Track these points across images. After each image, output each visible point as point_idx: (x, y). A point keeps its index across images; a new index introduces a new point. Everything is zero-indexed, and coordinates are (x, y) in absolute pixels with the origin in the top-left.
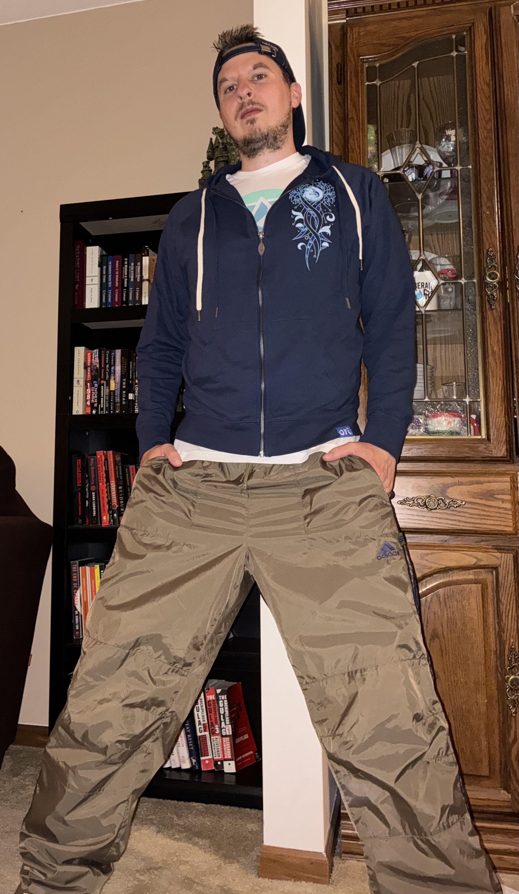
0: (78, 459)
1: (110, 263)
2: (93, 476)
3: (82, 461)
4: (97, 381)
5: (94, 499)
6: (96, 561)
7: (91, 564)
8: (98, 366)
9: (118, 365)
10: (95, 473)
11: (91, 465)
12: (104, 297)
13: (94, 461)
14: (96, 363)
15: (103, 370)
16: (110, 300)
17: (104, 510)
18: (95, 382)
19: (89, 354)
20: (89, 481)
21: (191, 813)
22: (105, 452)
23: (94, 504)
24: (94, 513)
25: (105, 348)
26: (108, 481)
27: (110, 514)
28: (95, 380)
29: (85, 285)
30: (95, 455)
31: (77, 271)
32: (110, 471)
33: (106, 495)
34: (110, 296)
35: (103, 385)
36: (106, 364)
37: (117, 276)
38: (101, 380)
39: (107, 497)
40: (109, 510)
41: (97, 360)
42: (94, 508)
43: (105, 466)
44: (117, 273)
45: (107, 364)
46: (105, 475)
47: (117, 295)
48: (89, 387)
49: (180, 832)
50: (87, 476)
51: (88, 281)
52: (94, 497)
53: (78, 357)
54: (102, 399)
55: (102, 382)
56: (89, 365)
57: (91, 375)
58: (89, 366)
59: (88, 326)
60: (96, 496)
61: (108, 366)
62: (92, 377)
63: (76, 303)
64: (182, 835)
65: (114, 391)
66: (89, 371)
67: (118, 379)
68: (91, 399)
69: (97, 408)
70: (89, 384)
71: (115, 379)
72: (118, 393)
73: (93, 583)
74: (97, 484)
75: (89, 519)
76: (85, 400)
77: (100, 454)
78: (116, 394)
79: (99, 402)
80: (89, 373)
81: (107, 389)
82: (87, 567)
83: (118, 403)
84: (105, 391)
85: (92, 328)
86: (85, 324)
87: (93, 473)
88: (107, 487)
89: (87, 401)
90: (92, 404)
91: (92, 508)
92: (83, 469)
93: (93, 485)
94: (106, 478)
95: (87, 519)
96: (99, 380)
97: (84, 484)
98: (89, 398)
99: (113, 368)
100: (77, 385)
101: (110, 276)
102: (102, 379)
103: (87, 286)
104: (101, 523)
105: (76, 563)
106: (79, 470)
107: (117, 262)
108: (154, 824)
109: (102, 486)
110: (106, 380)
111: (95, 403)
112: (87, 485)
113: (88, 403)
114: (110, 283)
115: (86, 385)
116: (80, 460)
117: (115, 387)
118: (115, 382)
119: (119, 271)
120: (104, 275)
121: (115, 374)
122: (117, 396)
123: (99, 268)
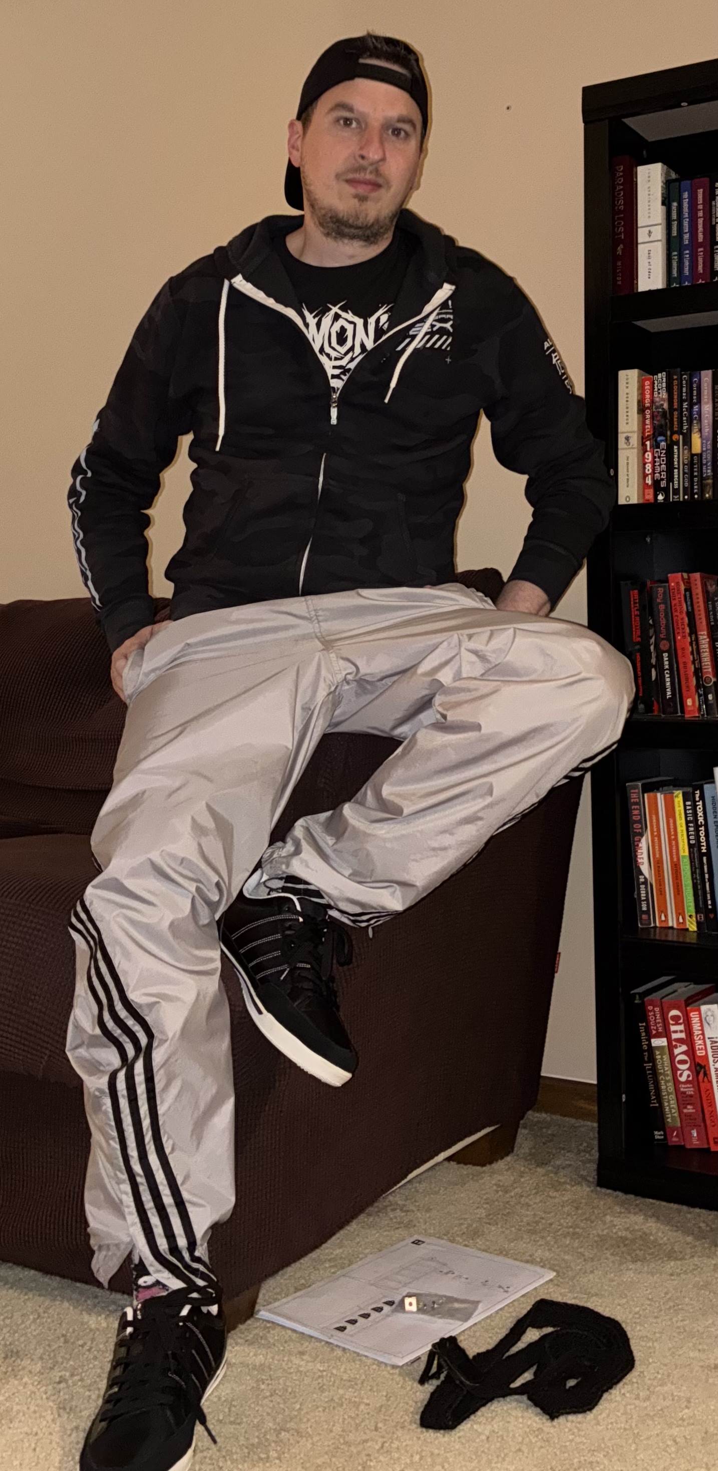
0: (633, 589)
1: (686, 195)
2: (663, 622)
3: (640, 593)
4: (665, 435)
5: (667, 667)
6: (677, 784)
7: (665, 788)
8: (666, 406)
9: (707, 403)
10: (666, 616)
11: (659, 600)
12: (675, 264)
13: (664, 593)
14: (663, 400)
15: (676, 413)
16: (686, 271)
17: (688, 687)
18: (659, 438)
19: (647, 383)
20: (655, 632)
22: (685, 575)
23: (667, 676)
24: (669, 693)
25: (679, 370)
26: (694, 630)
27: (700, 696)
28: (660, 435)
29: (637, 244)
30: (667, 581)
31: (619, 219)
32: (696, 613)
33: (691, 658)
34: (687, 263)
35: (677, 443)
36: (681, 401)
37: (700, 221)
38: (673, 433)
39: (693, 662)
40: (698, 686)
41: (664, 395)
42: (668, 684)
43: (686, 602)
44: (700, 214)
45: (685, 401)
46: (686, 620)
47: (700, 260)
48: (648, 449)
50: (651, 622)
51: (642, 235)
52: (666, 663)
53: (627, 391)
54: (676, 471)
55: (675, 437)
56: (648, 405)
57: (652, 423)
58: (648, 408)
59: (645, 327)
60: (670, 660)
61: (685, 405)
62: (654, 428)
63: (620, 283)
65: (700, 456)
66: (648, 416)
67: (707, 429)
68: (654, 473)
69: (666, 491)
70: (648, 443)
71: (700, 430)
72: (708, 457)
73: (672, 825)
74: (671, 636)
75: (658, 703)
76: (641, 475)
77: (676, 580)
78: (704, 461)
79: (670, 478)
80: (648, 422)
81: (686, 452)
82: (659, 795)
83: (708, 478)
84: (680, 456)
85: (652, 331)
86: (638, 323)
87: (662, 615)
88: (691, 644)
89: (645, 476)
90: (656, 483)
91: (664, 682)
92: (643, 608)
93: (663, 639)
94: (689, 625)
95: (655, 703)
96: (669, 433)
97: (645, 638)
98: (650, 471)
99: (696, 408)
100: (625, 446)
101: (686, 224)
102: (676, 432)
103: (640, 247)
104: (683, 711)
105: (636, 787)
106: (635, 612)
107: (700, 191)
109: (683, 640)
110: (682, 433)
111: (663, 479)
112: (653, 640)
113: (649, 481)
114: (686, 237)
115: (644, 445)
116: (636, 591)
117: (702, 447)
118: (701, 437)
119: (703, 210)
120: (674, 220)
121: (700, 420)
122: (706, 464)
123: (664, 207)
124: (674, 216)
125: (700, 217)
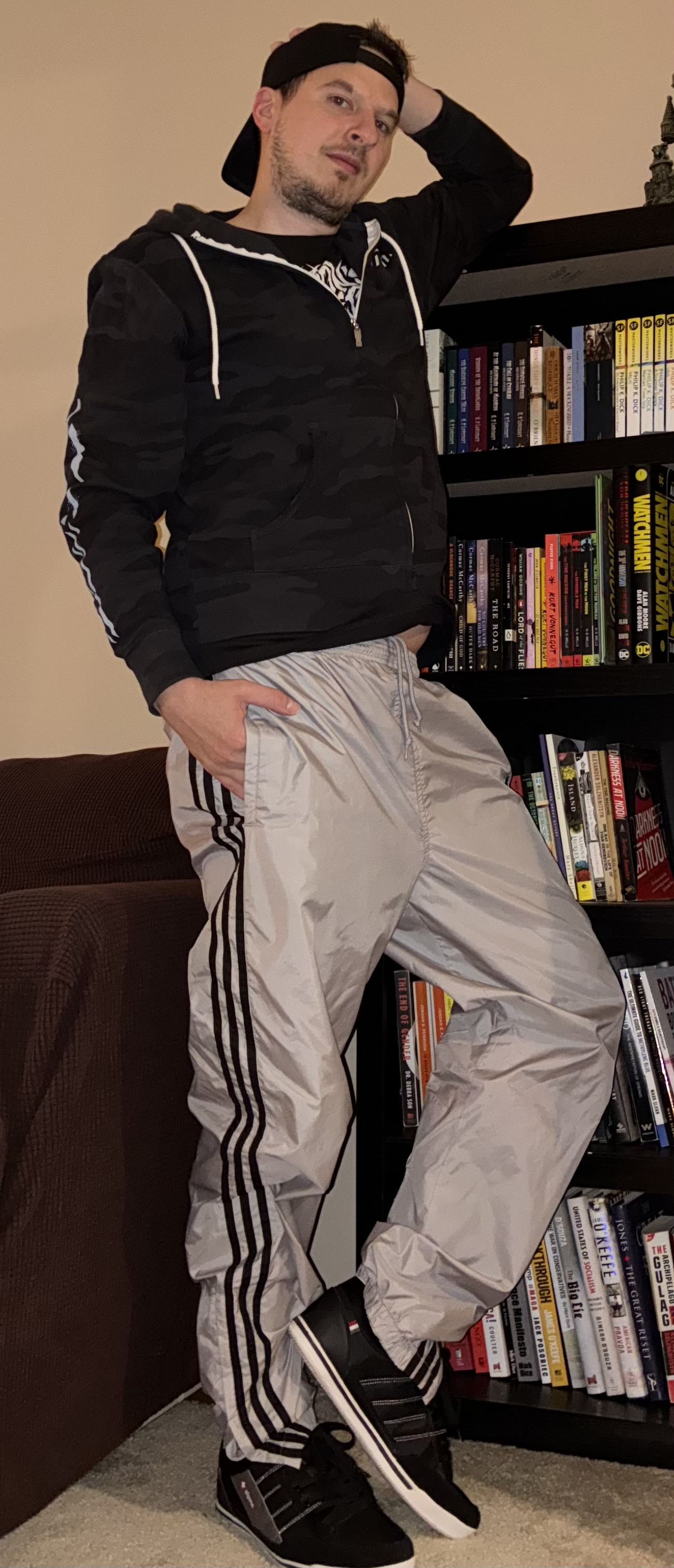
1: (460, 365)
9: (483, 572)
12: (449, 433)
16: (464, 439)
21: (649, 1490)
34: (464, 431)
36: (455, 571)
37: (474, 392)
44: (478, 383)
45: (462, 570)
47: (478, 429)
49: (624, 1526)
61: (461, 574)
64: (630, 1532)
65: (475, 626)
67: (483, 599)
69: (439, 662)
71: (476, 600)
72: (482, 628)
73: (440, 1015)
78: (479, 632)
81: (462, 621)
83: (483, 649)
99: (471, 577)
101: (464, 392)
107: (478, 360)
108: (573, 1509)
114: (461, 406)
117: (477, 617)
118: (476, 607)
119: (481, 378)
120: (452, 388)
121: (475, 590)
122: (481, 635)
123: (442, 374)
124: (452, 383)
125: (478, 386)
